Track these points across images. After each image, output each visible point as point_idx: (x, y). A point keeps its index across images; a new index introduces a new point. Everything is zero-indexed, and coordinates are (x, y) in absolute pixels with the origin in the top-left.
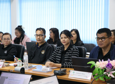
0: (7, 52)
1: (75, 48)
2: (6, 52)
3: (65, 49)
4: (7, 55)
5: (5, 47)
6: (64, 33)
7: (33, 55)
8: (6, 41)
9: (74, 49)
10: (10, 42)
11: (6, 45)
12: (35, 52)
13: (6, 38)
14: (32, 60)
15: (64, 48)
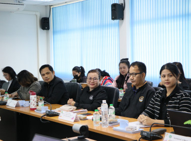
0: (93, 98)
1: (185, 94)
2: (91, 98)
3: (168, 95)
4: (92, 102)
5: (91, 90)
6: (167, 69)
7: (127, 104)
8: (92, 81)
9: (182, 96)
10: (97, 83)
11: (92, 88)
12: (130, 99)
13: (93, 77)
14: (126, 111)
15: (166, 92)
